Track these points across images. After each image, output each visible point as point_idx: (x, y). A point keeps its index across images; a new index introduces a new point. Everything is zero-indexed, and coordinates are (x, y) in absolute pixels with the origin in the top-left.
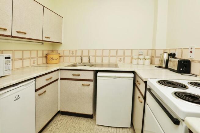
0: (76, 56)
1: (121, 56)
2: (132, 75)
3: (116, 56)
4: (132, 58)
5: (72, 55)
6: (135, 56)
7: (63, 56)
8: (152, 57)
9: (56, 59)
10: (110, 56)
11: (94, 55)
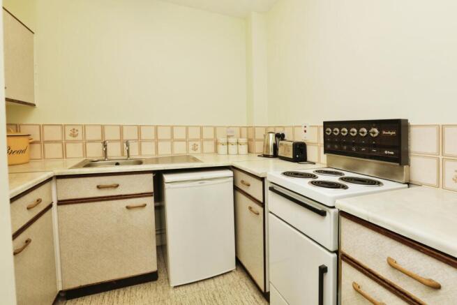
0: (85, 142)
1: (197, 140)
2: (230, 173)
3: (186, 140)
4: (216, 143)
5: (71, 138)
6: (222, 140)
7: (42, 142)
8: (249, 140)
9: (23, 152)
10: (173, 140)
11: (136, 138)
